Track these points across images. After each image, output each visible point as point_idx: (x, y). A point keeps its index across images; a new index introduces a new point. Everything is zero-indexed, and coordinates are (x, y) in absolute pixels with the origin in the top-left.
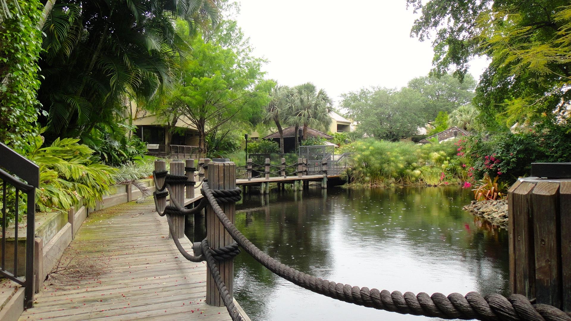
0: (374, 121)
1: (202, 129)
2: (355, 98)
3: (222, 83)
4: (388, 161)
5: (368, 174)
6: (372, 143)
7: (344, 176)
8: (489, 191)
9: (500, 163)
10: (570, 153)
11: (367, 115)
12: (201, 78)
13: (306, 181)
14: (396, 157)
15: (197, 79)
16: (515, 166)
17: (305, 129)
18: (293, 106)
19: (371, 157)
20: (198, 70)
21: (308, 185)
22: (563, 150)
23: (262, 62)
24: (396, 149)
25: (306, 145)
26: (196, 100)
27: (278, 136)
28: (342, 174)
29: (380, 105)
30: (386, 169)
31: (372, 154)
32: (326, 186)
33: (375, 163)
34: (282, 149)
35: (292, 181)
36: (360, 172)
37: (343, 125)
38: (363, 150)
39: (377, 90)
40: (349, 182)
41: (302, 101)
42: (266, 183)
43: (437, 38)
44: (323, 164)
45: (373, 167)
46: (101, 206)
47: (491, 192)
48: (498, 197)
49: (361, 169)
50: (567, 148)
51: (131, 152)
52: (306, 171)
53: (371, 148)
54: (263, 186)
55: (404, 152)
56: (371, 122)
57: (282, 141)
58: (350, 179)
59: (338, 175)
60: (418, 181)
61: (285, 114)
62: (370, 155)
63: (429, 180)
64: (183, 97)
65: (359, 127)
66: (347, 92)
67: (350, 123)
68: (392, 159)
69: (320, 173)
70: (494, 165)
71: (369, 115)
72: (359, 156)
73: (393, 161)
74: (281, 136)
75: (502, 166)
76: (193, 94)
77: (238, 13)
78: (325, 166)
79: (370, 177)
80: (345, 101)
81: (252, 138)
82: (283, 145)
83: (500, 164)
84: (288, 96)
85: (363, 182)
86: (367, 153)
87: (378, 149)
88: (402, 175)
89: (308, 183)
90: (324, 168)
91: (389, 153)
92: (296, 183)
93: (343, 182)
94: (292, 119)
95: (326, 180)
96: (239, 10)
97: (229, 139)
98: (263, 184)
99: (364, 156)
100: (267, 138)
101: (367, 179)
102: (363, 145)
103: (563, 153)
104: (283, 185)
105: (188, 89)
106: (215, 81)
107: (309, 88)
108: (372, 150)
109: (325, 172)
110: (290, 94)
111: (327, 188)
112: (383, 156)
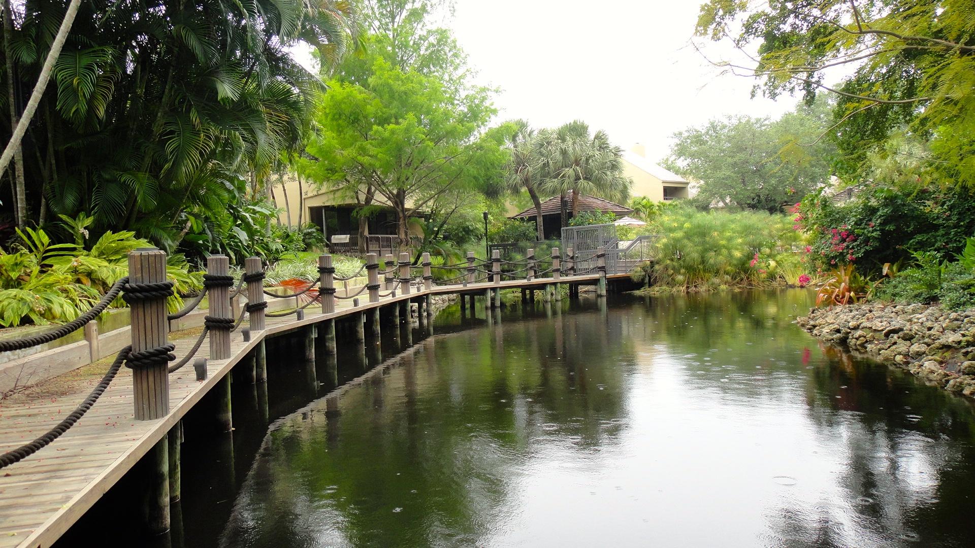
0: (729, 177)
1: (400, 206)
2: (698, 140)
3: (419, 133)
4: (716, 248)
5: (683, 271)
6: (690, 216)
7: (637, 274)
8: (838, 289)
9: (855, 240)
10: (973, 219)
11: (716, 168)
12: (386, 126)
13: (574, 285)
14: (730, 239)
15: (380, 128)
16: (878, 245)
17: (575, 198)
18: (551, 162)
19: (686, 241)
20: (380, 114)
21: (577, 293)
22: (959, 214)
23: (489, 93)
24: (733, 226)
25: (575, 225)
26: (380, 160)
27: (534, 212)
28: (636, 273)
29: (741, 149)
30: (712, 261)
31: (688, 236)
32: (604, 292)
33: (693, 252)
34: (541, 234)
35: (542, 287)
36: (666, 268)
37: (676, 188)
38: (671, 230)
39: (735, 122)
40: (650, 285)
41: (564, 153)
42: (494, 289)
43: (744, 32)
44: (599, 256)
45: (687, 259)
46: (180, 325)
47: (839, 290)
48: (851, 301)
49: (668, 262)
50: (968, 210)
51: (274, 248)
52: (573, 268)
53: (687, 225)
54: (490, 294)
55: (747, 230)
56: (723, 179)
57: (540, 220)
58: (649, 279)
59: (629, 274)
60: (775, 278)
61: (538, 176)
62: (684, 238)
63: (791, 276)
64: (360, 158)
65: (703, 191)
66: (683, 129)
67: (688, 183)
68: (723, 242)
69: (594, 270)
70: (845, 244)
71: (720, 168)
72: (665, 240)
73: (724, 246)
74: (539, 213)
75: (858, 245)
76: (375, 153)
77: (453, 15)
78: (602, 259)
79: (684, 274)
80: (680, 144)
81: (508, 218)
82: (542, 228)
83: (855, 244)
84: (542, 145)
85: (672, 283)
86: (679, 234)
87: (699, 226)
88: (744, 270)
89: (577, 289)
90: (601, 263)
91: (716, 233)
92: (548, 288)
93: (640, 285)
94: (550, 184)
95: (604, 283)
96: (454, 11)
97: (465, 222)
98: (489, 291)
99: (674, 239)
100: (519, 217)
101: (680, 278)
102: (674, 221)
103: (959, 220)
104: (532, 294)
105: (368, 145)
106: (407, 130)
107: (577, 130)
108: (688, 228)
109: (602, 269)
110: (544, 142)
111: (606, 296)
112: (707, 239)
